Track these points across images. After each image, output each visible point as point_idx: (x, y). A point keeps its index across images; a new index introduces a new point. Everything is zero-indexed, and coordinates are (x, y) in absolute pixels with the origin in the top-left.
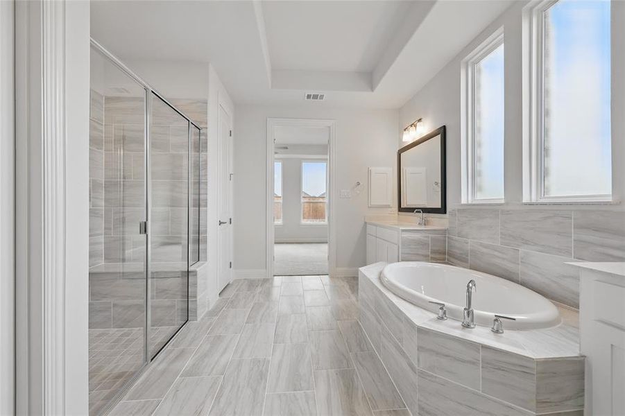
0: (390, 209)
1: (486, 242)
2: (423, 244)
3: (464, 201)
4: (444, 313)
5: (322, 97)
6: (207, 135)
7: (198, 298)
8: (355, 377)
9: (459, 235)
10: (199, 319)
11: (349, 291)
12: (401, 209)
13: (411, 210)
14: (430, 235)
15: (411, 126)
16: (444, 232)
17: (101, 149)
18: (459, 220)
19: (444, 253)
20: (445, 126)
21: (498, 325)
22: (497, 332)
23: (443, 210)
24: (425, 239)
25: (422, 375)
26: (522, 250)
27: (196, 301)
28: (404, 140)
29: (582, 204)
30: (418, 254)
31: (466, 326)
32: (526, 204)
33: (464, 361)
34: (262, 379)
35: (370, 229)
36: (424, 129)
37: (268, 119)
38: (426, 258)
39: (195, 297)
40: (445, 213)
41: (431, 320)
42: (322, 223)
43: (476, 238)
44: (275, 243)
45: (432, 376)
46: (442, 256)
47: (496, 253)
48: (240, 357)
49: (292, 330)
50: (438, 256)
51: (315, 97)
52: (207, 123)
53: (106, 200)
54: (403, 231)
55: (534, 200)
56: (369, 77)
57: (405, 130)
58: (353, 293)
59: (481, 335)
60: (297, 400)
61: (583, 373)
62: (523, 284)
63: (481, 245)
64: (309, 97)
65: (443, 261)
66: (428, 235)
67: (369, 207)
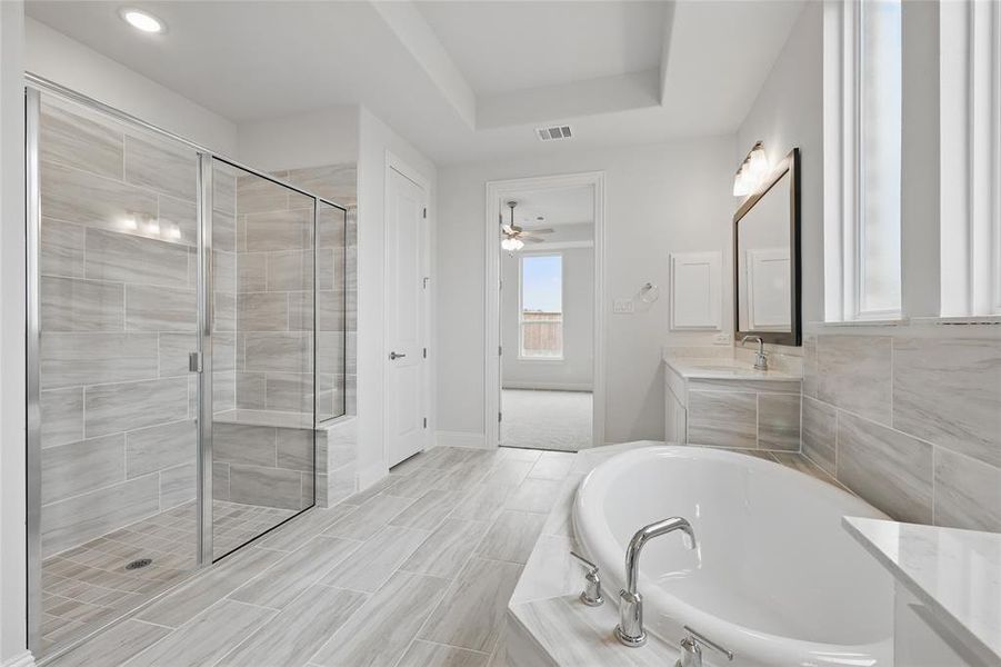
0: (717, 335)
1: (867, 417)
2: (742, 412)
3: (828, 317)
6: (356, 218)
7: (329, 473)
9: (821, 395)
10: (331, 506)
12: (739, 336)
14: (759, 393)
16: (796, 385)
17: (233, 250)
18: (819, 362)
19: (794, 434)
23: (795, 337)
24: (746, 400)
26: (939, 447)
27: (326, 477)
30: (727, 432)
34: (324, 634)
37: (487, 184)
38: (748, 441)
39: (325, 471)
40: (800, 344)
43: (850, 407)
47: (887, 449)
48: (330, 584)
50: (776, 439)
51: (555, 133)
52: (356, 199)
53: (240, 321)
63: (860, 423)
64: (544, 134)
66: (753, 391)
67: (671, 331)
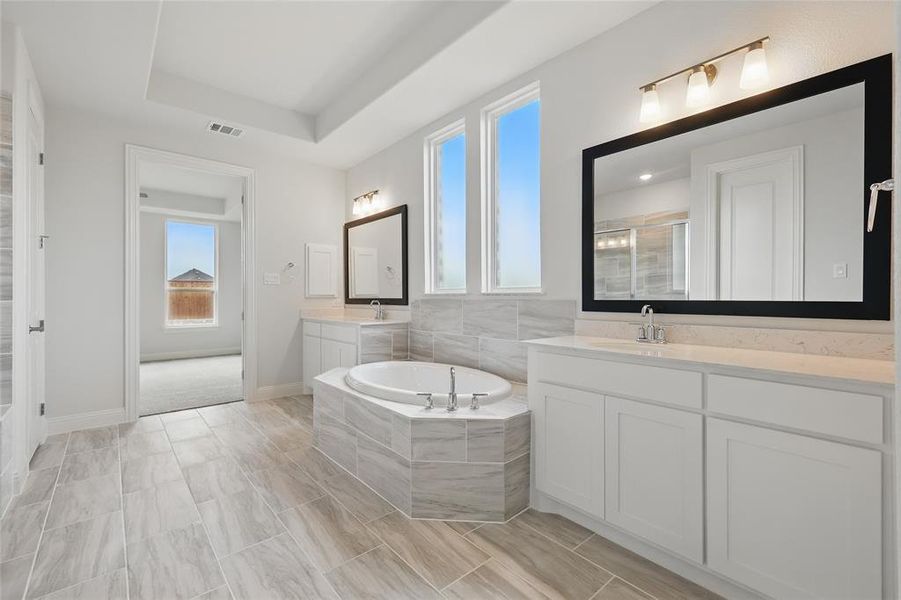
0: (333, 300)
1: (450, 333)
2: (384, 341)
3: (427, 291)
4: (431, 401)
5: (238, 133)
6: (11, 161)
7: (3, 473)
8: (333, 502)
9: (423, 327)
11: (287, 417)
12: (348, 301)
13: (366, 301)
14: (391, 331)
15: (365, 196)
16: (406, 325)
18: (422, 311)
19: (406, 349)
20: (406, 206)
21: (475, 401)
22: (475, 408)
23: (404, 301)
24: (387, 335)
25: (416, 466)
26: (481, 338)
28: (354, 212)
29: (524, 294)
30: (379, 354)
31: (452, 409)
32: (484, 294)
33: (453, 439)
34: (200, 547)
35: (308, 328)
36: (381, 204)
37: (127, 146)
38: (388, 357)
40: (407, 304)
41: (421, 411)
42: (209, 325)
43: (442, 330)
44: (142, 362)
45: (425, 463)
46: (405, 354)
47: (460, 344)
48: (143, 537)
49: (218, 480)
50: (400, 354)
51: (227, 130)
52: (11, 139)
54: (363, 326)
55: (489, 292)
56: (314, 122)
57: (355, 200)
58: (292, 417)
59: (463, 413)
60: (268, 548)
61: (530, 423)
62: (482, 369)
63: (447, 337)
64: (215, 127)
65: (405, 358)
67: (307, 298)
